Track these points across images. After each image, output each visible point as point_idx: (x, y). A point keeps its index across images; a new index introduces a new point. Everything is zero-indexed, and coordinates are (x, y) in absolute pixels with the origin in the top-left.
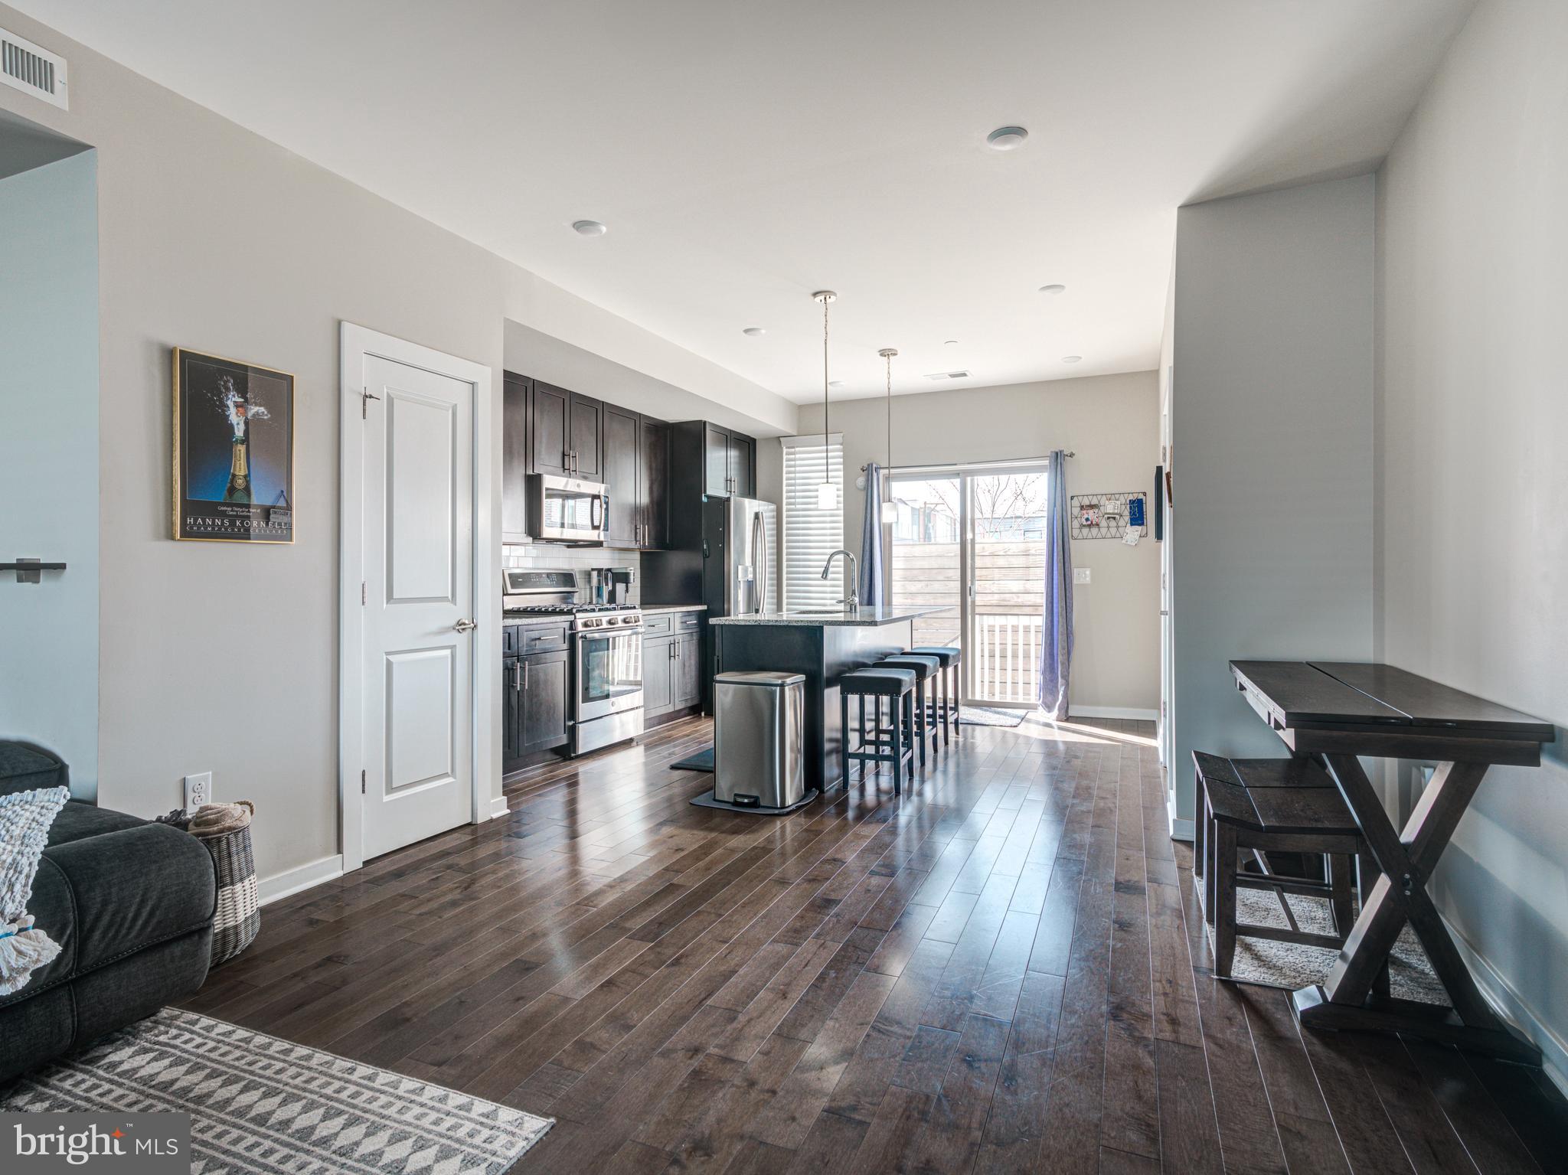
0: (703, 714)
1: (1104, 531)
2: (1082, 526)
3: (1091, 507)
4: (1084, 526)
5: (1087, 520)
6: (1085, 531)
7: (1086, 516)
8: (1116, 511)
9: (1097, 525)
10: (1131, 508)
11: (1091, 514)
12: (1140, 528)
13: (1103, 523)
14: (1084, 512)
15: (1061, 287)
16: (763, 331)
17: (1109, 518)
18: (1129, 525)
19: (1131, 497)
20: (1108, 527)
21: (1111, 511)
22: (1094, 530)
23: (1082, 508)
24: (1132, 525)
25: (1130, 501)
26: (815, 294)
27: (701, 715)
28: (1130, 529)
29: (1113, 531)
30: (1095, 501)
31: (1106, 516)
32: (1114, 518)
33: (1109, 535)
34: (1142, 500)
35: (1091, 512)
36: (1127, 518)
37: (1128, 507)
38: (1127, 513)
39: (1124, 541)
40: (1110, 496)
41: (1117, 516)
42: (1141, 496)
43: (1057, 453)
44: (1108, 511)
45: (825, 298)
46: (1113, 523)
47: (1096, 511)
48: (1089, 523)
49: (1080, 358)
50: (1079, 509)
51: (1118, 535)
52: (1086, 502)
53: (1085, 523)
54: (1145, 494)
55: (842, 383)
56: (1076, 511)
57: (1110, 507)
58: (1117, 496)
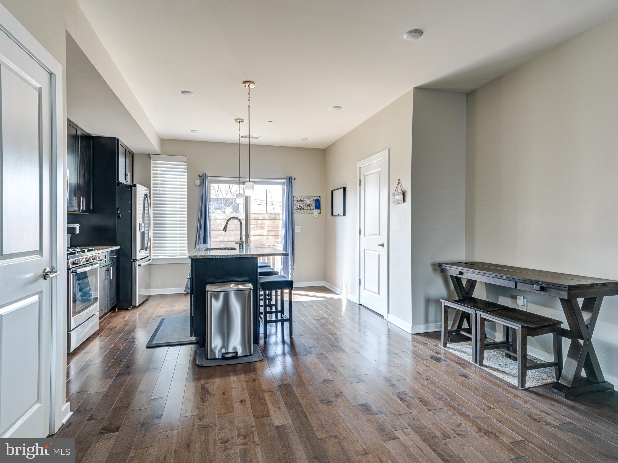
0: (117, 310)
1: (305, 211)
2: (298, 209)
3: (301, 201)
4: (299, 208)
5: (300, 206)
6: (299, 211)
7: (299, 205)
8: (310, 203)
9: (303, 208)
10: (315, 202)
11: (301, 204)
12: (318, 210)
13: (305, 208)
14: (298, 203)
15: (340, 107)
16: (193, 95)
17: (307, 206)
18: (314, 209)
19: (315, 198)
20: (307, 209)
21: (308, 203)
22: (302, 211)
23: (297, 201)
24: (316, 209)
25: (315, 199)
26: (245, 82)
27: (115, 310)
28: (315, 210)
29: (309, 211)
30: (302, 199)
31: (306, 205)
32: (310, 206)
33: (307, 213)
34: (319, 199)
35: (301, 203)
36: (314, 206)
37: (314, 202)
38: (314, 204)
39: (313, 215)
40: (308, 197)
41: (311, 205)
42: (319, 198)
43: (290, 178)
44: (307, 203)
45: (249, 85)
46: (309, 208)
47: (303, 203)
48: (300, 207)
49: (307, 139)
50: (296, 201)
51: (311, 213)
52: (299, 199)
53: (299, 207)
54: (320, 197)
55: (199, 131)
56: (295, 202)
57: (308, 202)
58: (310, 197)
